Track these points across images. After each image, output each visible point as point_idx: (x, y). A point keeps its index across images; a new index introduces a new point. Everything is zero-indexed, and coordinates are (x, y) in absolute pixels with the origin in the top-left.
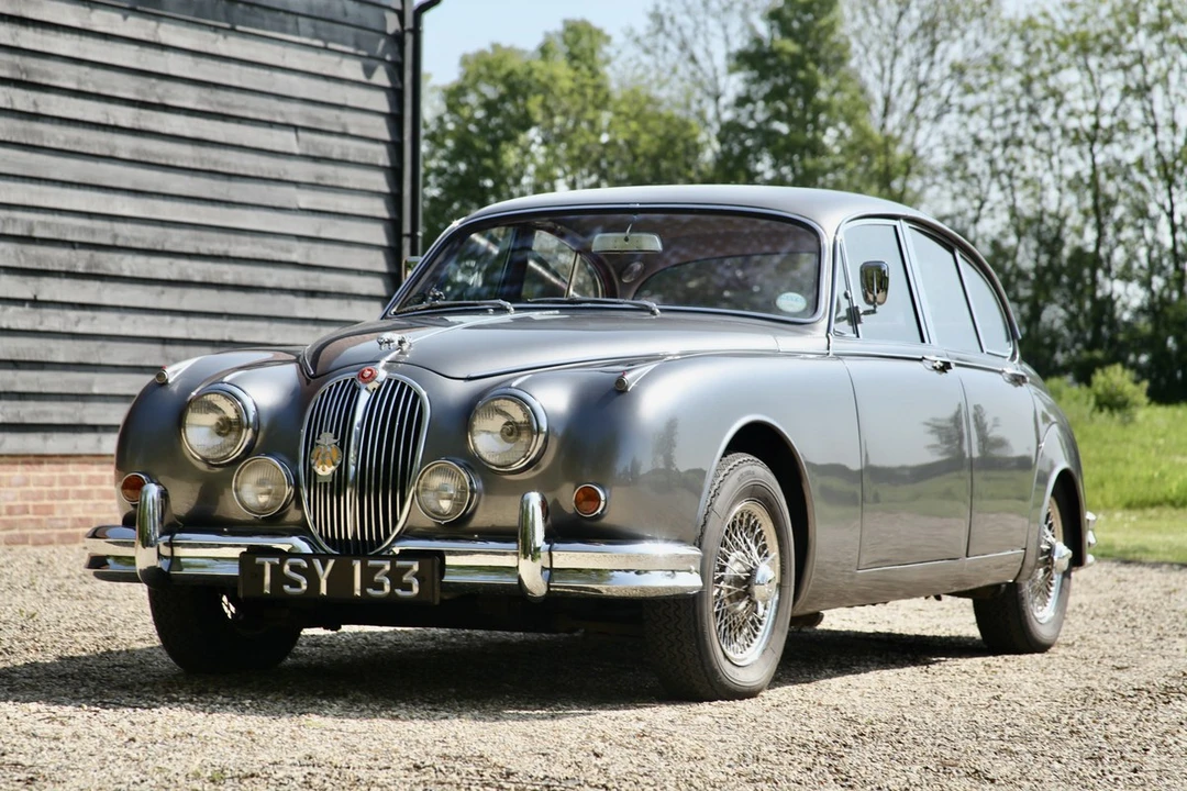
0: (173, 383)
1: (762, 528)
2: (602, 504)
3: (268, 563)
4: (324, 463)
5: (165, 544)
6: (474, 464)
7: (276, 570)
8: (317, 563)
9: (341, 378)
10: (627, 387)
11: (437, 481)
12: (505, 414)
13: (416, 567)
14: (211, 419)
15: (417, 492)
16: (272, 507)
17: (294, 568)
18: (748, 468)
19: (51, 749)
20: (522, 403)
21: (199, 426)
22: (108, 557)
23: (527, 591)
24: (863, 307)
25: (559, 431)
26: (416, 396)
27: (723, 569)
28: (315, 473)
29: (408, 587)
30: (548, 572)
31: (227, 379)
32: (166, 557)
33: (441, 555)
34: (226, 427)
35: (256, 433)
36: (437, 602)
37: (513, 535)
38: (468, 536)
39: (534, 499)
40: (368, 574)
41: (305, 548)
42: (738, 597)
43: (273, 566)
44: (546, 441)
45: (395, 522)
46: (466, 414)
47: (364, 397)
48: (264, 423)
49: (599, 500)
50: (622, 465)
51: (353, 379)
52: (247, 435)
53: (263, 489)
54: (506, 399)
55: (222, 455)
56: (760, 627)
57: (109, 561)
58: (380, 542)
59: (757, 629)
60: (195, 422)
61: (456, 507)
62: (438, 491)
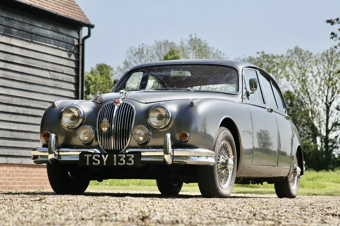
0: (57, 106)
1: (229, 149)
2: (188, 137)
3: (88, 156)
4: (104, 127)
5: (57, 151)
6: (149, 127)
7: (91, 158)
8: (103, 156)
9: (109, 103)
10: (194, 105)
11: (139, 131)
12: (159, 112)
13: (133, 156)
14: (70, 115)
15: (132, 135)
16: (88, 141)
17: (96, 157)
18: (225, 131)
20: (164, 108)
21: (66, 117)
22: (38, 155)
23: (167, 162)
24: (250, 91)
25: (175, 117)
26: (132, 108)
27: (219, 160)
28: (102, 130)
29: (131, 162)
30: (172, 157)
31: (74, 104)
32: (57, 155)
33: (140, 152)
34: (74, 118)
35: (83, 120)
36: (139, 167)
38: (148, 147)
39: (169, 135)
40: (118, 159)
41: (99, 152)
42: (223, 169)
44: (171, 120)
45: (126, 144)
46: (146, 113)
47: (116, 108)
48: (86, 117)
49: (187, 136)
50: (193, 127)
51: (112, 103)
52: (81, 120)
54: (159, 107)
55: (73, 125)
56: (228, 178)
57: (39, 157)
58: (121, 150)
60: (66, 116)
61: (144, 140)
62: (139, 135)
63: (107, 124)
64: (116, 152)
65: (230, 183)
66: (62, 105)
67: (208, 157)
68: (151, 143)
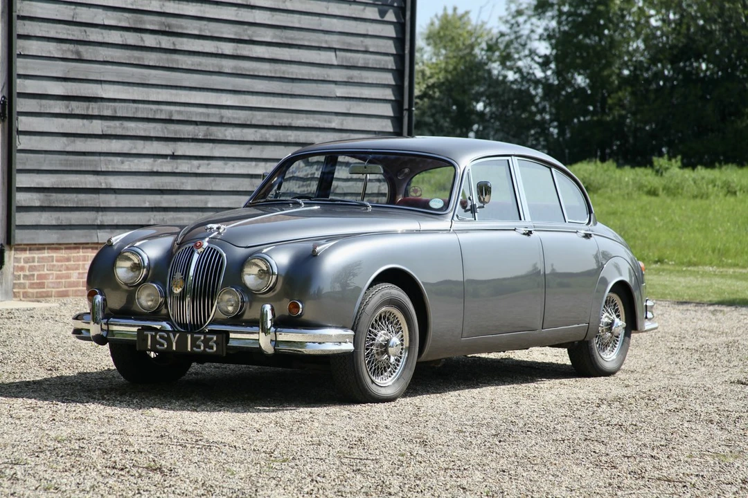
0: (116, 244)
2: (301, 310)
3: (150, 335)
4: (176, 287)
5: (105, 324)
6: (245, 289)
7: (153, 338)
8: (171, 335)
9: (187, 246)
10: (317, 254)
11: (227, 297)
12: (257, 265)
13: (215, 338)
14: (128, 264)
15: (218, 303)
16: (155, 307)
17: (161, 337)
18: (387, 291)
20: (266, 261)
21: (122, 267)
22: (82, 329)
23: (263, 351)
24: (478, 204)
25: (283, 274)
26: (221, 256)
27: (374, 339)
28: (173, 292)
29: (211, 348)
30: (274, 343)
31: (137, 244)
32: (105, 330)
33: (227, 333)
34: (136, 267)
35: (148, 271)
36: (224, 355)
37: (258, 323)
38: (240, 324)
39: (268, 307)
40: (194, 341)
41: (169, 328)
42: (382, 353)
43: (152, 336)
44: (277, 279)
45: (209, 316)
46: (243, 263)
47: (196, 257)
48: (152, 266)
49: (299, 308)
50: (313, 290)
51: (192, 247)
52: (144, 272)
53: (149, 299)
54: (259, 259)
55: (132, 281)
56: (398, 368)
57: (83, 331)
58: (202, 326)
59: (396, 368)
60: (121, 265)
61: (235, 309)
62: (227, 302)
63: (181, 283)
64: (194, 328)
65: (401, 375)
66: (125, 241)
67: (340, 343)
68: (246, 317)
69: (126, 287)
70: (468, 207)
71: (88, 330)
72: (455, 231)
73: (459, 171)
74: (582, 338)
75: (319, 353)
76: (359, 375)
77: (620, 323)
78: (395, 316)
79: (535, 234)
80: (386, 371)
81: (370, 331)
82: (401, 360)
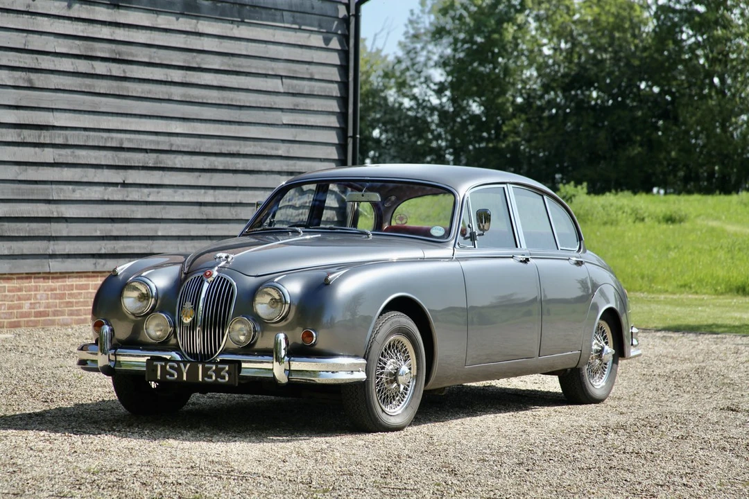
0: (121, 274)
1: (406, 348)
2: (314, 339)
3: (159, 365)
4: (186, 316)
5: (112, 354)
6: (257, 318)
7: (163, 368)
8: (182, 365)
9: (196, 275)
10: (329, 283)
11: (238, 326)
12: (269, 294)
13: (227, 368)
14: (135, 294)
15: (229, 332)
16: (164, 337)
17: (171, 367)
18: (396, 319)
19: (35, 456)
20: (278, 289)
21: (129, 298)
22: (88, 360)
23: (277, 380)
24: (477, 232)
25: (296, 303)
26: (231, 285)
27: (383, 368)
28: (183, 322)
29: (223, 377)
30: (288, 372)
31: (144, 274)
32: (112, 361)
33: (239, 362)
34: (144, 297)
35: (156, 301)
36: (237, 385)
37: (271, 353)
38: (253, 353)
39: (282, 336)
40: (205, 371)
41: (178, 358)
42: (392, 382)
43: (162, 366)
44: (290, 307)
45: (219, 346)
46: (254, 292)
47: (206, 286)
48: (160, 296)
49: (313, 337)
50: (326, 319)
51: (202, 276)
52: (152, 301)
53: (158, 329)
54: (271, 288)
55: (140, 311)
57: (88, 362)
58: (212, 355)
59: (404, 397)
60: (128, 296)
61: (247, 339)
62: (238, 332)
63: (191, 312)
64: (205, 358)
65: (409, 404)
66: (129, 272)
67: (352, 372)
68: (259, 345)
69: (132, 317)
70: (468, 235)
71: (95, 361)
72: (458, 259)
73: (459, 199)
74: (574, 366)
75: (332, 382)
76: (370, 404)
77: (609, 350)
78: (403, 345)
79: (532, 261)
80: (394, 400)
81: (380, 360)
82: (409, 389)
